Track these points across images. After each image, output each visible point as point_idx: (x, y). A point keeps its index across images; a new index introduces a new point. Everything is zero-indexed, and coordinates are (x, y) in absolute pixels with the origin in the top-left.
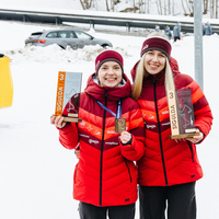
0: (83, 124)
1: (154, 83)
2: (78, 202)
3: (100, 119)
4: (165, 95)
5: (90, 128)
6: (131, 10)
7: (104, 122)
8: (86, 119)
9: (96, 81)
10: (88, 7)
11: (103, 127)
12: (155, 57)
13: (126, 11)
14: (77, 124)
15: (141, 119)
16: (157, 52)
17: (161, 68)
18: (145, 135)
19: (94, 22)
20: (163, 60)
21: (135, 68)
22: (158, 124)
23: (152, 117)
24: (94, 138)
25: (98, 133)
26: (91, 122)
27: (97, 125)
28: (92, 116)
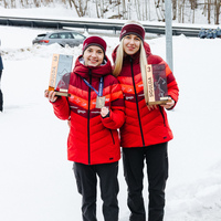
0: (72, 97)
1: (131, 62)
2: (72, 162)
3: (86, 93)
4: (140, 72)
5: (78, 100)
6: (116, 17)
7: (89, 95)
8: (74, 94)
9: (82, 62)
10: (83, 15)
11: (89, 99)
12: (132, 40)
13: (112, 17)
14: (67, 98)
15: (120, 92)
16: (133, 36)
17: (137, 49)
18: (124, 105)
19: (88, 27)
20: (138, 43)
21: (115, 51)
22: (136, 95)
23: (131, 90)
24: (82, 109)
25: (85, 104)
26: (79, 96)
27: (84, 98)
28: (80, 90)
